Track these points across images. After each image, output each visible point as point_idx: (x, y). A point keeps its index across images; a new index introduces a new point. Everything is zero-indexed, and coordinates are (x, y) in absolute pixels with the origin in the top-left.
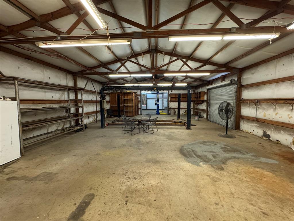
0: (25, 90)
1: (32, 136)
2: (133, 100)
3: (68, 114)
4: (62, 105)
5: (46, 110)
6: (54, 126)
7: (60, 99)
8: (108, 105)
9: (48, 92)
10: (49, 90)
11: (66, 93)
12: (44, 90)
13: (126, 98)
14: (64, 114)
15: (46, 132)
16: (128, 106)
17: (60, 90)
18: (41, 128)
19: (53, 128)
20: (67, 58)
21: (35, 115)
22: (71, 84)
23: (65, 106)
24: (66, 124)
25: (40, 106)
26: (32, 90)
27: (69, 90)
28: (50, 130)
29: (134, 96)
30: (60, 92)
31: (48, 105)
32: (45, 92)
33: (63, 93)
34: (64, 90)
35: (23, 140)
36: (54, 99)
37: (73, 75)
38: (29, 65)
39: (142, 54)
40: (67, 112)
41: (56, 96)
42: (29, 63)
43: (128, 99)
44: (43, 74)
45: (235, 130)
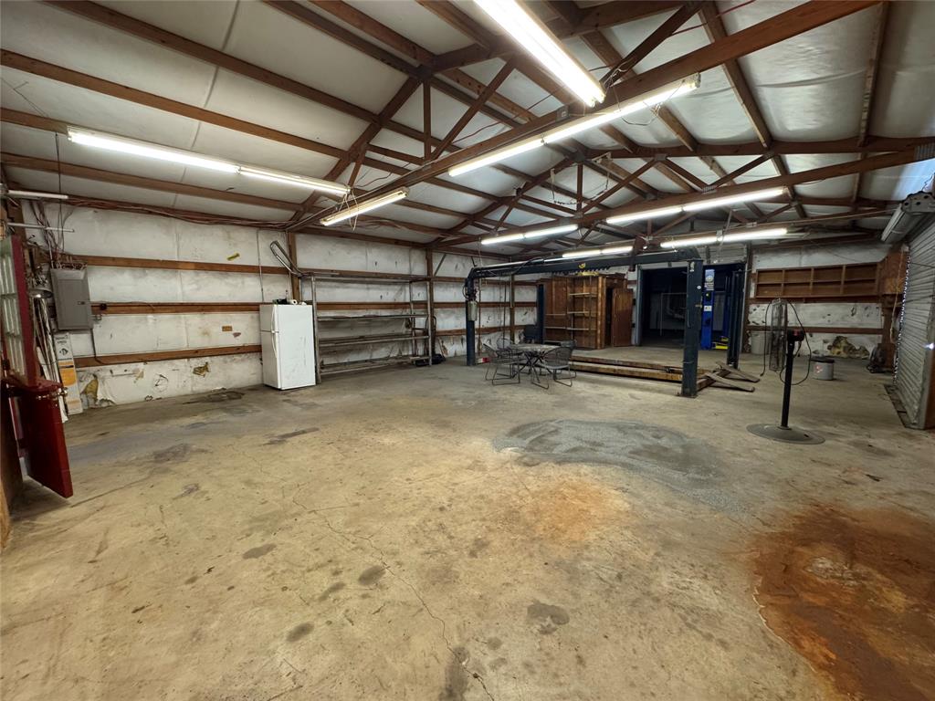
0: (338, 287)
1: (346, 361)
2: (597, 298)
3: (410, 330)
4: (398, 312)
5: (369, 320)
6: (383, 350)
7: (397, 301)
8: (530, 312)
9: (372, 288)
10: (374, 286)
11: (407, 289)
12: (365, 286)
13: (578, 294)
14: (403, 330)
15: (368, 358)
16: (583, 317)
17: (395, 283)
18: (359, 350)
19: (381, 353)
20: (394, 223)
21: (351, 328)
22: (419, 269)
23: (404, 313)
24: (405, 348)
25: (361, 313)
26: (348, 288)
27: (411, 282)
28: (376, 355)
29: (600, 285)
30: (397, 287)
31: (372, 312)
32: (368, 289)
33: (401, 290)
34: (404, 284)
35: (320, 367)
36: (384, 300)
37: (426, 250)
38: (344, 246)
39: (552, 173)
40: (407, 326)
41: (388, 294)
42: (344, 244)
43: (583, 297)
44: (364, 257)
45: (924, 429)
